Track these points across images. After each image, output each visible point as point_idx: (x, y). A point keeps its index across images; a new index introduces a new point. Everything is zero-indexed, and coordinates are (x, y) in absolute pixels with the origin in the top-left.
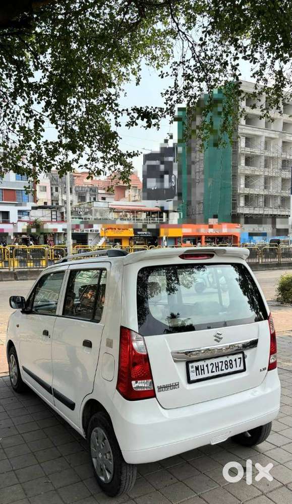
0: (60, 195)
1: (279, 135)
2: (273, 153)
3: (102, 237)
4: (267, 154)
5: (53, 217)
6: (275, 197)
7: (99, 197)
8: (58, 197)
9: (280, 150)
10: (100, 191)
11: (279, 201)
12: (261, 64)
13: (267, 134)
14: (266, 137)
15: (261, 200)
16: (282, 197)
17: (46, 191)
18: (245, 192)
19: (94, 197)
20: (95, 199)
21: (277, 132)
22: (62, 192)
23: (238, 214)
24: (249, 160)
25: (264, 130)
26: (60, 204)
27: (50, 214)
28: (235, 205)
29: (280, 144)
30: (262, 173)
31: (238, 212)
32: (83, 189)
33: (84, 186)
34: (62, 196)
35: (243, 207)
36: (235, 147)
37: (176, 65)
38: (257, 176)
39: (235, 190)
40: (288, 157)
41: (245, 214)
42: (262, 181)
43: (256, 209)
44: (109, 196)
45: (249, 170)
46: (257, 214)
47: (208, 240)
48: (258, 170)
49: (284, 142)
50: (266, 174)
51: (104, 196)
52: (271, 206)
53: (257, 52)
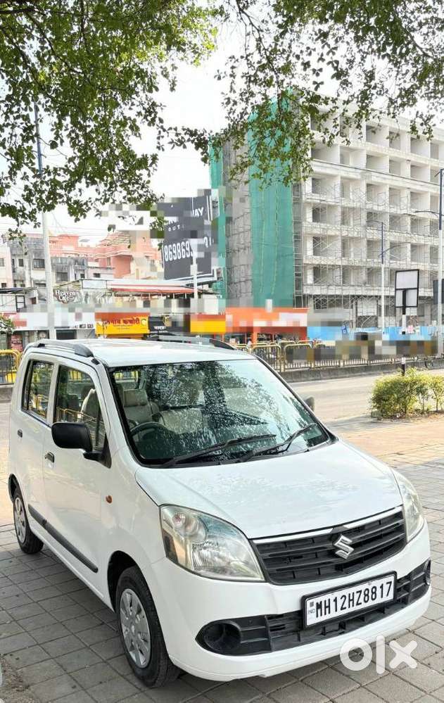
0: (27, 272)
1: (361, 173)
2: (354, 201)
3: (99, 335)
4: (345, 203)
5: (19, 307)
6: (359, 268)
7: (90, 273)
8: (24, 274)
9: (364, 198)
10: (90, 264)
11: (364, 276)
12: (348, 60)
13: (343, 172)
14: (342, 178)
15: (338, 273)
16: (368, 269)
17: (3, 266)
18: (314, 262)
19: (81, 273)
20: (83, 276)
21: (358, 171)
22: (30, 266)
23: (304, 296)
24: (318, 214)
25: (339, 167)
26: (28, 285)
27: (14, 302)
28: (299, 283)
29: (364, 189)
30: (338, 233)
31: (305, 292)
32: (64, 262)
33: (63, 255)
34: (30, 274)
35: (311, 285)
36: (296, 193)
37: (233, 60)
38: (331, 237)
39: (298, 259)
40: (375, 208)
41: (315, 297)
42: (339, 244)
43: (331, 287)
44: (105, 271)
45: (318, 229)
46: (332, 296)
47: (261, 337)
48: (332, 228)
49: (368, 185)
50: (345, 234)
51: (98, 271)
52: (352, 283)
53: (343, 42)
